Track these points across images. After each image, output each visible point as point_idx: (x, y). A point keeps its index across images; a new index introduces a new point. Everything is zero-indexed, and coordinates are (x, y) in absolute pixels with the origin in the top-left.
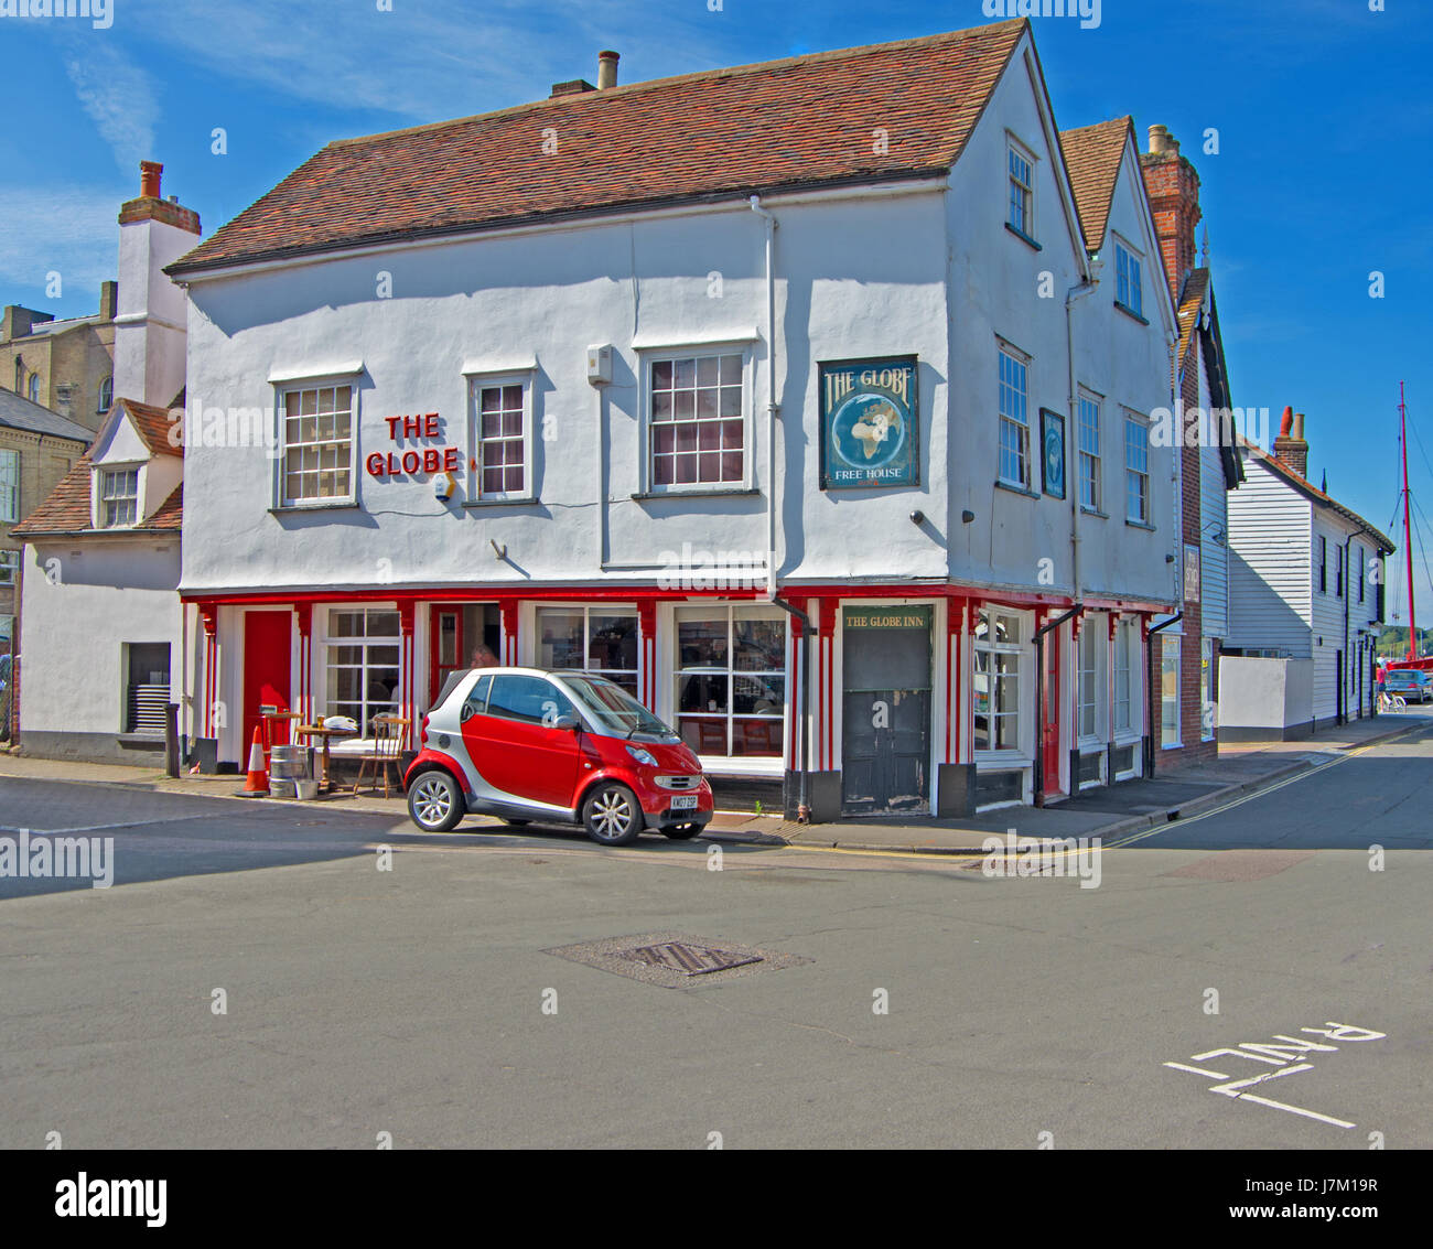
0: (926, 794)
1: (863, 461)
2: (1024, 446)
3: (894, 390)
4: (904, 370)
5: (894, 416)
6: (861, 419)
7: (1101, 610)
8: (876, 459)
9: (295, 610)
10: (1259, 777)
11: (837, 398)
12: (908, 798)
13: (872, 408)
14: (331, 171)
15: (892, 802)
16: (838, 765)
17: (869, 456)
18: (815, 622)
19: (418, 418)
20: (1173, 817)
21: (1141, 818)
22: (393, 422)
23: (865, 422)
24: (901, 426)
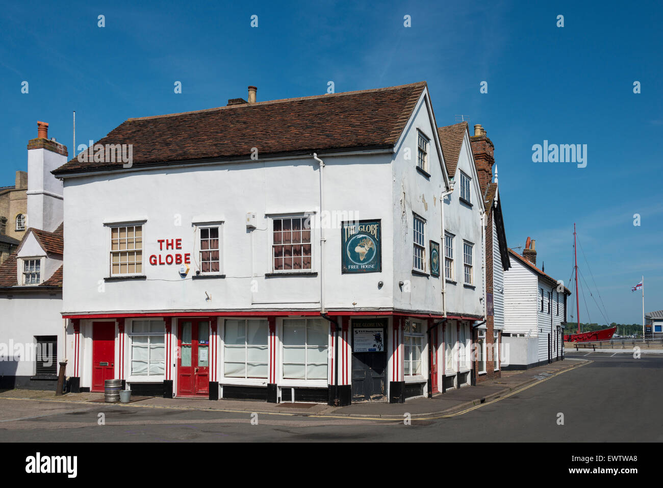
0: (385, 394)
1: (360, 261)
2: (423, 255)
3: (372, 233)
4: (376, 225)
5: (372, 244)
6: (358, 245)
7: (454, 319)
8: (365, 261)
9: (117, 321)
10: (517, 385)
11: (349, 236)
12: (378, 395)
13: (363, 240)
14: (130, 132)
15: (372, 397)
16: (350, 383)
17: (362, 259)
18: (341, 326)
19: (172, 240)
20: (483, 401)
21: (470, 402)
22: (161, 242)
23: (360, 246)
24: (374, 248)
